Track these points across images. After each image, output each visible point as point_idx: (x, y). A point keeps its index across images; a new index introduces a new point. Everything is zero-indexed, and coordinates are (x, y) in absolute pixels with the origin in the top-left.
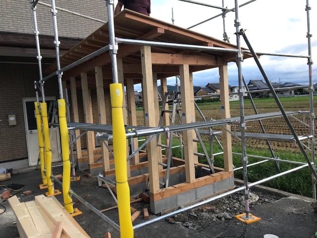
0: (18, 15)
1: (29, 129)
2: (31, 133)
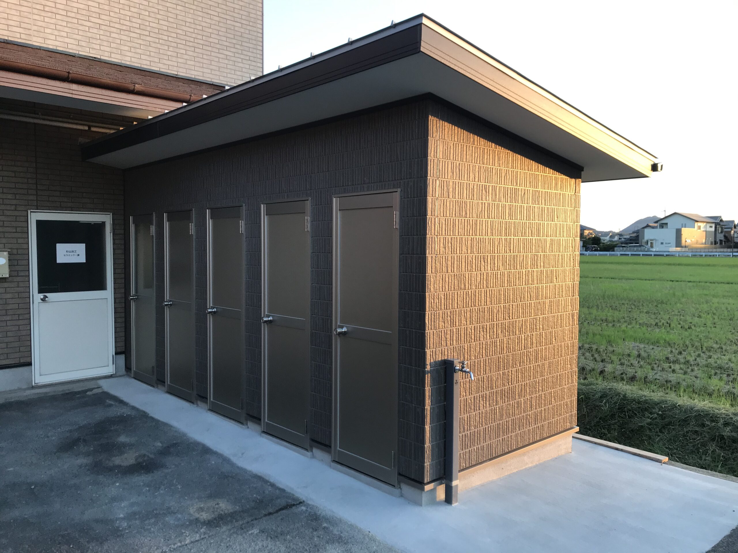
1: (40, 292)
2: (43, 300)
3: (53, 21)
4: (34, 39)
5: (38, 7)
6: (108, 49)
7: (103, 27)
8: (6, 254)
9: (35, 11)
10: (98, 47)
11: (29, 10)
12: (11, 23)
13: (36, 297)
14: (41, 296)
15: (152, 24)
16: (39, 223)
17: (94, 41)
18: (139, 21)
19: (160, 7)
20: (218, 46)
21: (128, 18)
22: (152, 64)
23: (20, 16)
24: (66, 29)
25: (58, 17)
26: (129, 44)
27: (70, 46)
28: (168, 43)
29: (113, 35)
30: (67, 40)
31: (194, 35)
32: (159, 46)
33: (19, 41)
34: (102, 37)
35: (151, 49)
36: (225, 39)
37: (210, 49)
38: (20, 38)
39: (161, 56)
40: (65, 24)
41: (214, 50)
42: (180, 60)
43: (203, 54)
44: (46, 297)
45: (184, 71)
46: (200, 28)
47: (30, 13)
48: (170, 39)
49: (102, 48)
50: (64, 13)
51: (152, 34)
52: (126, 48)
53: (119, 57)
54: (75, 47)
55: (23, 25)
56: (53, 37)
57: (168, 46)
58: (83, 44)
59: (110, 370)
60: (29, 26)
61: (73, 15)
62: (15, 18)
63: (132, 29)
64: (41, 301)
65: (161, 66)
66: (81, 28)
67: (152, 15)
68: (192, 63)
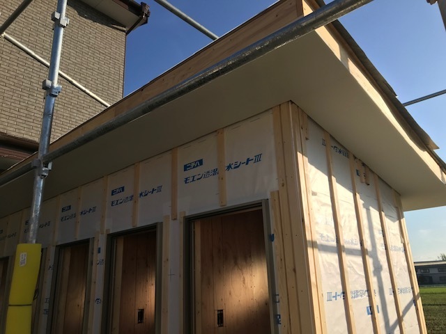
21: (17, 109)
63: (19, 117)
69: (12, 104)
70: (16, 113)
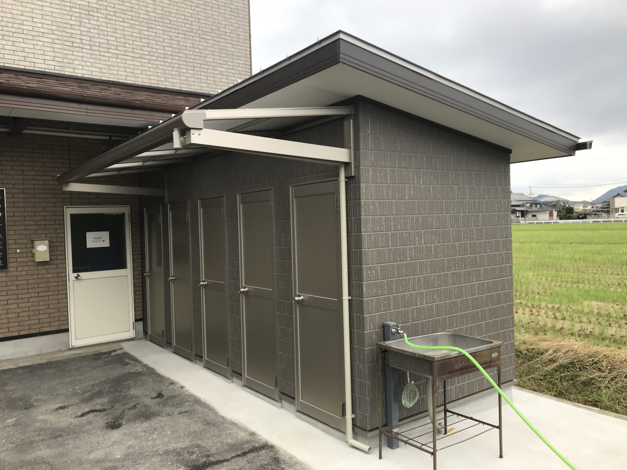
0: (65, 39)
1: (74, 271)
2: (77, 278)
3: (80, 54)
4: (66, 69)
5: (68, 44)
6: (124, 74)
7: (120, 57)
8: (47, 242)
9: (66, 47)
10: (116, 72)
11: (61, 46)
12: (46, 58)
13: (72, 276)
14: (75, 275)
15: (158, 51)
16: (73, 216)
17: (113, 68)
18: (149, 49)
19: (165, 37)
20: (213, 64)
21: (139, 48)
22: (160, 83)
23: (54, 52)
24: (91, 60)
25: (84, 50)
26: (141, 68)
27: (94, 73)
28: (172, 65)
29: (128, 62)
30: (92, 69)
31: (193, 57)
32: (165, 68)
33: (54, 71)
34: (119, 64)
35: (158, 71)
36: (218, 58)
37: (207, 67)
38: (55, 69)
39: (167, 76)
40: (89, 56)
41: (210, 67)
42: (182, 78)
43: (201, 72)
44: (78, 275)
45: (186, 86)
46: (198, 50)
47: (62, 49)
48: (174, 61)
49: (120, 73)
50: (88, 47)
51: (159, 59)
52: (139, 72)
53: (133, 79)
54: (98, 74)
55: (56, 59)
56: (81, 67)
57: (172, 67)
58: (105, 71)
59: (131, 334)
60: (62, 60)
61: (96, 48)
62: (50, 54)
63: (143, 56)
64: (75, 279)
65: (167, 83)
66: (102, 58)
67: (159, 43)
68: (192, 79)
69: (135, 43)
70: (140, 52)
